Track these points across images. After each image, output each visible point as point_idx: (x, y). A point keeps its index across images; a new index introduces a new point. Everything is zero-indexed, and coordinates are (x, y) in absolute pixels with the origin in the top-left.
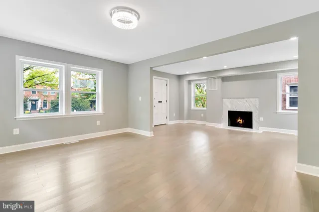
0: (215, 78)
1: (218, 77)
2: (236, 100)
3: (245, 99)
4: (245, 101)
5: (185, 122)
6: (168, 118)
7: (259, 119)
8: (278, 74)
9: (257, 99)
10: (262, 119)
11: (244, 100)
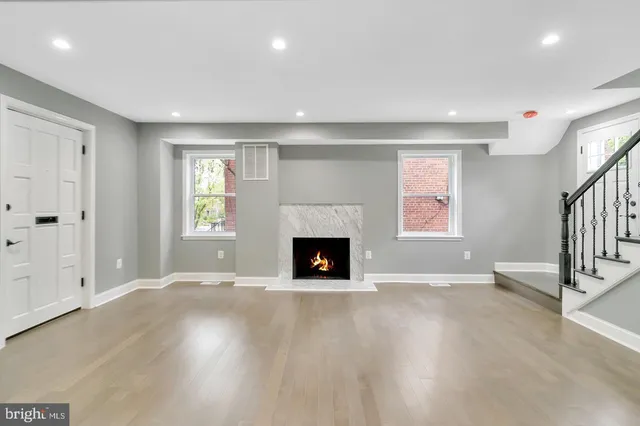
0: (261, 147)
1: (272, 145)
2: (313, 209)
3: (334, 208)
4: (334, 213)
5: (163, 283)
6: (91, 282)
7: (363, 253)
8: (399, 151)
9: (358, 207)
10: (369, 254)
11: (331, 210)
